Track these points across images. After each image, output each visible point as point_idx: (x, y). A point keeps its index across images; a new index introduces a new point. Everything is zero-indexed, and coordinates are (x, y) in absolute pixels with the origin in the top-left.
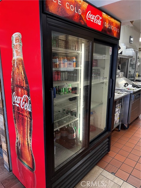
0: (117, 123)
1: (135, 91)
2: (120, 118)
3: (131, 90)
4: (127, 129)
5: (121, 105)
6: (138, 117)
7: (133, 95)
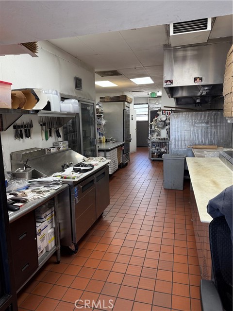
0: (50, 248)
1: (76, 180)
2: (55, 236)
3: (69, 178)
4: (75, 252)
5: (55, 211)
6: (101, 217)
7: (76, 189)
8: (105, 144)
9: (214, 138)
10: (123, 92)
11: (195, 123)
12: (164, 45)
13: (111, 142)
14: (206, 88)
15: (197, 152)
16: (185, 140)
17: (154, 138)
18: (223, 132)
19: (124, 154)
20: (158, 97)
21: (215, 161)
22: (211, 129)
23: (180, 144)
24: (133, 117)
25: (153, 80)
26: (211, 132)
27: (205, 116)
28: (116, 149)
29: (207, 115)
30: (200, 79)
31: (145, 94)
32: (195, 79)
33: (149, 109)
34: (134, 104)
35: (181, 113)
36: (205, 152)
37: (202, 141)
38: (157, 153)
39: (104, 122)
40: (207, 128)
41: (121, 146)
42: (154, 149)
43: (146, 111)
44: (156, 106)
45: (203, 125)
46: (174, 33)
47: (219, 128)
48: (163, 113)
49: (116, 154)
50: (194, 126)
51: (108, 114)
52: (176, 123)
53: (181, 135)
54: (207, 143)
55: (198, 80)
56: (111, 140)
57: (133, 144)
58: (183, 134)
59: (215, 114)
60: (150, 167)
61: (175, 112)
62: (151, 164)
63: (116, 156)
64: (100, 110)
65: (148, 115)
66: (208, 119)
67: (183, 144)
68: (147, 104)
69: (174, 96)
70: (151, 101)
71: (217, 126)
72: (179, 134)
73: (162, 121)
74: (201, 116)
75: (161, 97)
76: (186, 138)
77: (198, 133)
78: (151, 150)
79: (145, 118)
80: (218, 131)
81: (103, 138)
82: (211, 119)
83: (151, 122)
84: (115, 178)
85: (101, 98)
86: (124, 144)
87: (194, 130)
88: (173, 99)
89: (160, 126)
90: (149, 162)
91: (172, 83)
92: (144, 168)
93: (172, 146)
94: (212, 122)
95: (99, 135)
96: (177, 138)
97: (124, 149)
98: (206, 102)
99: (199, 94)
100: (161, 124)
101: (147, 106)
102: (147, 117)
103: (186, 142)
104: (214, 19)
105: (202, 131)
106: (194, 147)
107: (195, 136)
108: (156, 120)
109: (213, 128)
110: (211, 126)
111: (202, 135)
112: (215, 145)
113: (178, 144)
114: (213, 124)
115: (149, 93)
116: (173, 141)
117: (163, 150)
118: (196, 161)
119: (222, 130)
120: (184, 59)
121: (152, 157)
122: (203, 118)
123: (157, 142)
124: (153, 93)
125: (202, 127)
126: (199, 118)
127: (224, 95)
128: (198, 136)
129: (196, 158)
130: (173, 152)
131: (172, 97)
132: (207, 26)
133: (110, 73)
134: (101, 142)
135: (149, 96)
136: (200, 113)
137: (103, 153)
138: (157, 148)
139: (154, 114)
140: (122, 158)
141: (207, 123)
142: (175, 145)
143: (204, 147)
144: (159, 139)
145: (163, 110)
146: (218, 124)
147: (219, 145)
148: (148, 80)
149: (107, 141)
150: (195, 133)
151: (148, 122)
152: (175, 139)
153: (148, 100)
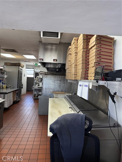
8: (5, 89)
9: (63, 89)
10: (19, 61)
11: (55, 81)
12: (39, 41)
13: (9, 88)
14: (60, 65)
15: (55, 95)
16: (50, 89)
17: (36, 87)
18: (67, 86)
19: (17, 95)
20: (39, 66)
21: (62, 100)
22: (62, 84)
23: (47, 91)
24: (25, 75)
25: (36, 58)
26: (62, 85)
27: (59, 78)
28: (12, 93)
29: (60, 77)
30: (56, 60)
31: (32, 63)
32: (54, 60)
33: (34, 72)
34: (26, 68)
35: (48, 75)
36: (59, 95)
37: (58, 90)
38: (37, 95)
39: (6, 76)
40: (60, 83)
41: (16, 91)
42: (35, 93)
43: (33, 72)
44: (38, 70)
45: (58, 82)
46: (43, 36)
47: (65, 84)
48: (41, 74)
49: (12, 95)
50: (54, 82)
51: (9, 72)
52: (46, 80)
53: (48, 86)
54: (60, 91)
55: (55, 60)
56: (10, 87)
57: (24, 90)
58: (49, 86)
59: (64, 77)
60: (33, 102)
61: (46, 74)
62: (33, 101)
63: (12, 97)
64: (4, 70)
65: (34, 74)
66: (61, 79)
67: (49, 91)
68: (33, 69)
69: (46, 67)
70: (35, 68)
71: (65, 83)
72: (47, 86)
73: (40, 78)
74: (58, 78)
75: (40, 66)
76: (51, 88)
77: (56, 86)
78: (34, 93)
79: (32, 76)
80: (65, 85)
81: (4, 86)
82: (62, 79)
83: (35, 78)
84: (10, 110)
85: (5, 63)
86: (17, 90)
87: (54, 84)
88: (45, 68)
89: (39, 81)
90: (33, 99)
91: (43, 60)
92: (29, 103)
93: (44, 91)
94: (63, 81)
95: (2, 84)
96: (46, 88)
97: (18, 92)
98: (61, 71)
99: (57, 67)
100: (40, 80)
101: (33, 70)
102: (33, 75)
103: (51, 90)
104: (61, 34)
105: (58, 85)
106: (54, 92)
107: (55, 87)
108: (38, 77)
109: (63, 83)
110: (62, 83)
111: (58, 87)
112: (64, 92)
113: (47, 90)
114: (63, 82)
115: (34, 64)
116: (44, 89)
117: (40, 93)
118: (53, 100)
119: (67, 85)
120: (51, 50)
121: (34, 97)
122: (58, 79)
123: (37, 89)
124: (36, 64)
125: (58, 83)
126: (57, 79)
127: (66, 69)
128: (56, 87)
129: (54, 98)
130: (44, 95)
131: (45, 67)
132: (58, 36)
133: (11, 50)
134: (3, 88)
135: (34, 65)
136: (57, 76)
137: (3, 95)
138: (37, 92)
139: (37, 74)
140: (16, 97)
141: (60, 81)
142: (45, 91)
143: (59, 92)
144: (39, 87)
145: (41, 73)
146: (65, 82)
147: (66, 92)
148: (32, 57)
149: (7, 88)
150: (54, 85)
151: (33, 78)
152: (45, 88)
153: (34, 67)
